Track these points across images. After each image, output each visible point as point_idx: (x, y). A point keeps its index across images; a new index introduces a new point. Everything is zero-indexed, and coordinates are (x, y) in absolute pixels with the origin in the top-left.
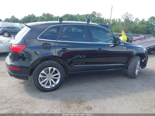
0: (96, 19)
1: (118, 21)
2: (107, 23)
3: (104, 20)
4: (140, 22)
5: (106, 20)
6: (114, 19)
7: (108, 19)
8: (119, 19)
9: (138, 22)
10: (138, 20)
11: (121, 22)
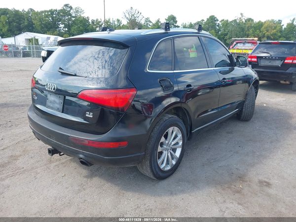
0: (73, 19)
1: (116, 23)
2: (97, 27)
3: (90, 21)
4: (154, 25)
5: (93, 22)
6: (109, 20)
7: (97, 20)
8: (118, 21)
9: (150, 25)
10: (150, 22)
11: (122, 24)
